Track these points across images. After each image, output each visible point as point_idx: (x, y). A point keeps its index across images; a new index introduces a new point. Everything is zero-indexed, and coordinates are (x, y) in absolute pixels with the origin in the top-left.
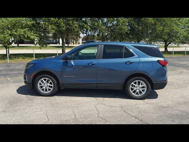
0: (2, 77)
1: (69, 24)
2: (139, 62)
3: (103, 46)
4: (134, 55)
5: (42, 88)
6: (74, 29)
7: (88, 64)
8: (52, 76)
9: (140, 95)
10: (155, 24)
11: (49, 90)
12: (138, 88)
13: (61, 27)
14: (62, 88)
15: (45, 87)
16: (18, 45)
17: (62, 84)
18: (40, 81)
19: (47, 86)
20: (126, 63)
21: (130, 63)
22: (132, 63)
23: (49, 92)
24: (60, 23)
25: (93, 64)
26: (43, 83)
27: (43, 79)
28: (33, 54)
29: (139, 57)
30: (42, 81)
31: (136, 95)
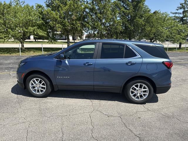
0: (7, 71)
1: (73, 24)
2: (142, 63)
3: (101, 44)
4: (136, 55)
5: (34, 89)
6: (77, 28)
7: (85, 64)
8: (44, 77)
9: (140, 99)
10: (145, 25)
11: (42, 91)
12: (139, 92)
13: (66, 26)
14: (56, 89)
15: (37, 87)
16: (35, 40)
17: (55, 85)
18: (32, 81)
19: (40, 87)
20: (127, 64)
21: (132, 64)
22: (134, 64)
23: (41, 93)
24: (65, 23)
25: (89, 65)
26: (35, 83)
27: (35, 79)
28: (42, 48)
29: (142, 57)
30: (34, 81)
31: (136, 99)
